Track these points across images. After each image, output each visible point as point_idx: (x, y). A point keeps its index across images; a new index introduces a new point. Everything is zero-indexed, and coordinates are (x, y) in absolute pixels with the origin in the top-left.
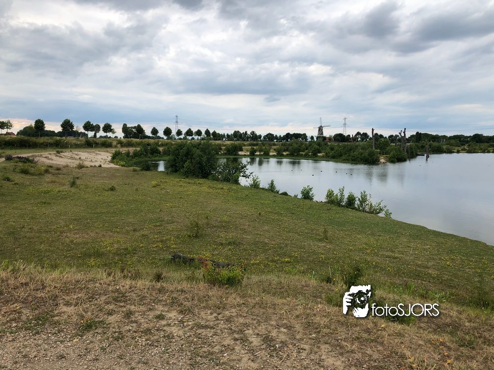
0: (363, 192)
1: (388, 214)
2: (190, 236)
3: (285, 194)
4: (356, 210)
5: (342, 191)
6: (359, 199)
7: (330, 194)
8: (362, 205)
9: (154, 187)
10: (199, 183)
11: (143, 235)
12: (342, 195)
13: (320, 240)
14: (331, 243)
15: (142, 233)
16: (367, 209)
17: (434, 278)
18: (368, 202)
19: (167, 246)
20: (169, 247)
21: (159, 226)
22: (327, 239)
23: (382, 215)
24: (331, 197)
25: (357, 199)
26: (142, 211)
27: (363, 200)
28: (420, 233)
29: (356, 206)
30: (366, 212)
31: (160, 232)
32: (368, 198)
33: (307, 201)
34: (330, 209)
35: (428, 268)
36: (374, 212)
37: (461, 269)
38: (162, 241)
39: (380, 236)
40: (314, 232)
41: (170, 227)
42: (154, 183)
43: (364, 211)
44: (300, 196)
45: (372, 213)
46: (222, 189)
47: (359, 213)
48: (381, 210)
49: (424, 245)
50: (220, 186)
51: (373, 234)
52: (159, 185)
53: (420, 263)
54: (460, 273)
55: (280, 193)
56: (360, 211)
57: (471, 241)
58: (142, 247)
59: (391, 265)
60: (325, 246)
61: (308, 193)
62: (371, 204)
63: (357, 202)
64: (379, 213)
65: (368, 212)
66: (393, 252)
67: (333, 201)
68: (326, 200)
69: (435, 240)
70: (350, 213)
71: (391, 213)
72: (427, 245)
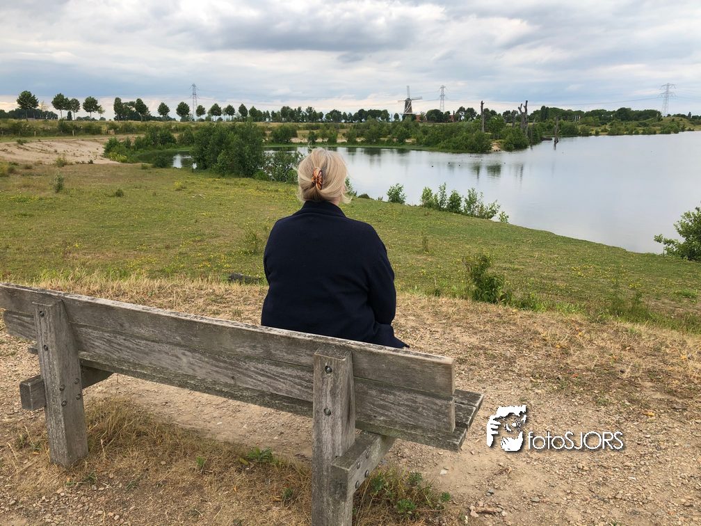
0: (471, 190)
1: (504, 218)
2: (246, 253)
3: (365, 196)
4: (463, 214)
5: (443, 189)
7: (427, 194)
8: (470, 207)
9: (178, 190)
10: (242, 184)
11: (181, 253)
12: (443, 195)
13: (418, 253)
14: (432, 255)
15: (178, 250)
16: (476, 212)
17: (561, 290)
18: (477, 203)
19: (217, 266)
20: (221, 267)
21: (199, 241)
22: (427, 251)
23: (496, 219)
24: (428, 199)
25: (463, 199)
26: (169, 223)
27: (471, 201)
28: (545, 240)
29: (463, 209)
30: (475, 216)
31: (203, 249)
32: (478, 198)
33: (396, 205)
34: (428, 214)
35: (556, 280)
36: (486, 215)
37: (594, 279)
38: (209, 260)
39: (495, 245)
40: (410, 243)
41: (216, 242)
42: (177, 184)
43: (472, 215)
44: (386, 199)
45: (483, 217)
46: (277, 191)
47: (466, 219)
48: (494, 212)
49: (551, 254)
50: (273, 187)
51: (486, 243)
52: (185, 188)
53: (545, 274)
54: (592, 284)
55: (358, 195)
56: (468, 215)
57: (608, 247)
58: (184, 268)
59: (509, 278)
60: (425, 260)
61: (397, 194)
62: (482, 206)
63: (463, 204)
64: (491, 217)
65: (478, 217)
66: (511, 263)
67: (430, 203)
68: (421, 203)
69: (564, 247)
70: (455, 219)
71: (508, 217)
72: (554, 254)
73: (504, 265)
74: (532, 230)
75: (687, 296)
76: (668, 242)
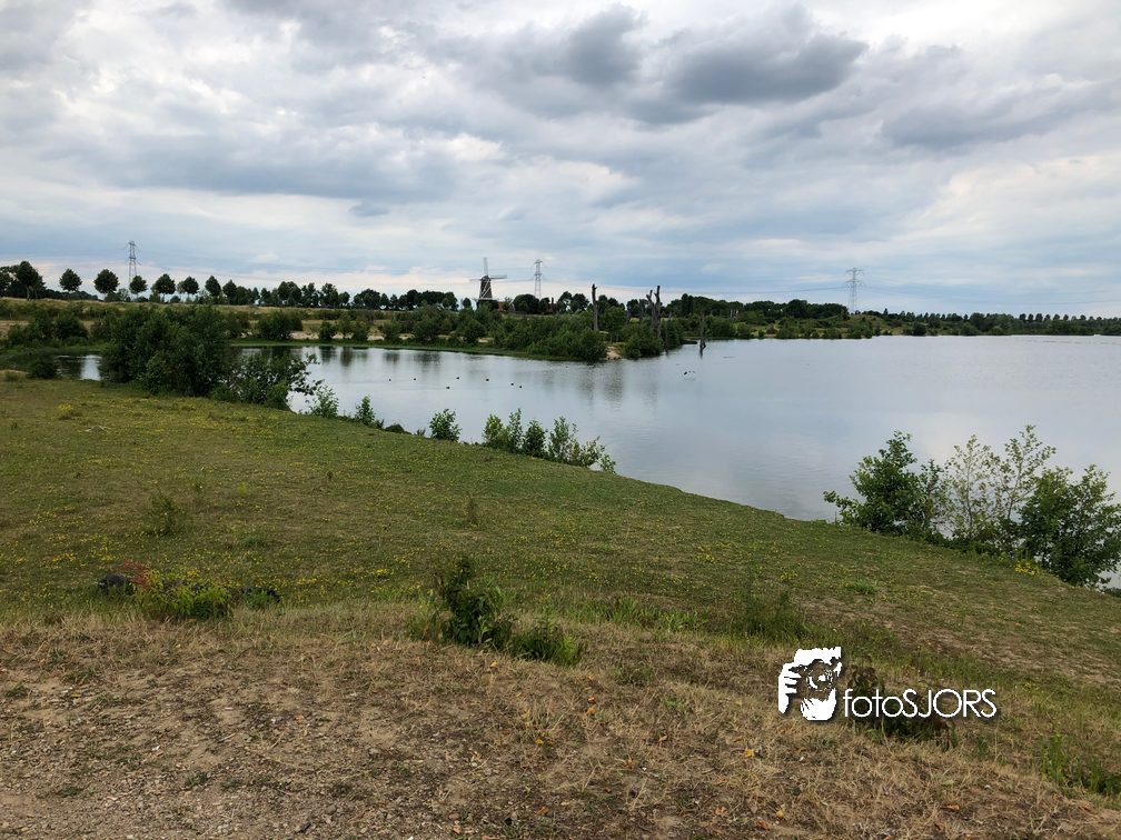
0: (559, 421)
1: (608, 465)
2: (151, 533)
3: (397, 429)
4: (547, 458)
5: (516, 418)
6: (552, 435)
7: (494, 426)
8: (559, 448)
9: (64, 418)
10: (184, 408)
11: (26, 537)
12: (517, 428)
13: (461, 526)
14: (483, 529)
15: (22, 530)
16: (568, 456)
17: (676, 587)
18: (569, 442)
19: (90, 558)
20: (96, 561)
21: (70, 512)
22: (475, 523)
23: (595, 467)
24: (495, 434)
25: (547, 435)
26: (26, 478)
27: (560, 437)
28: (667, 500)
29: (547, 450)
30: (565, 461)
31: (73, 528)
32: (570, 433)
33: (444, 444)
34: (492, 458)
35: (670, 569)
36: (583, 460)
37: (731, 567)
38: (76, 548)
39: (585, 510)
40: (451, 509)
41: (100, 514)
42: (64, 408)
43: (562, 460)
44: (429, 433)
45: (578, 463)
46: (243, 420)
47: (550, 465)
48: (595, 456)
49: (669, 525)
50: (240, 413)
51: (573, 508)
52: (78, 415)
53: (655, 559)
54: (726, 575)
55: (385, 427)
56: (554, 460)
57: (758, 512)
58: (22, 563)
59: (599, 566)
60: (469, 538)
61: (446, 425)
62: (577, 446)
63: (547, 443)
64: (591, 463)
65: (570, 463)
66: (606, 540)
67: (500, 440)
68: (481, 440)
69: (693, 513)
70: (533, 466)
71: (614, 463)
72: (675, 524)
73: (594, 545)
74: (648, 485)
75: (862, 591)
76: (845, 503)
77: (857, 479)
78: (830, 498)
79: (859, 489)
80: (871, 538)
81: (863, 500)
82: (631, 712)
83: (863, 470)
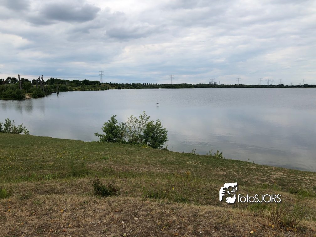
0: (7, 120)
1: (27, 133)
4: (4, 132)
6: (5, 124)
8: (8, 128)
16: (12, 131)
18: (12, 126)
23: (22, 133)
25: (3, 125)
27: (8, 125)
28: (47, 141)
29: (3, 129)
30: (11, 133)
32: (12, 123)
36: (17, 132)
37: (67, 158)
43: (9, 132)
45: (16, 133)
47: (5, 134)
48: (22, 130)
49: (48, 148)
51: (13, 147)
54: (66, 161)
56: (6, 132)
57: (76, 141)
62: (15, 127)
63: (3, 127)
64: (21, 132)
65: (12, 133)
69: (56, 144)
71: (29, 132)
72: (50, 148)
73: (21, 158)
74: (41, 137)
75: (105, 159)
76: (100, 136)
77: (103, 129)
78: (96, 135)
79: (104, 131)
80: (108, 144)
81: (105, 134)
82: (23, 208)
83: (105, 126)
